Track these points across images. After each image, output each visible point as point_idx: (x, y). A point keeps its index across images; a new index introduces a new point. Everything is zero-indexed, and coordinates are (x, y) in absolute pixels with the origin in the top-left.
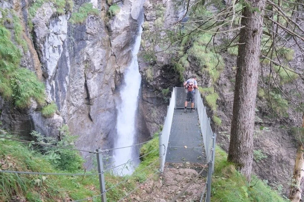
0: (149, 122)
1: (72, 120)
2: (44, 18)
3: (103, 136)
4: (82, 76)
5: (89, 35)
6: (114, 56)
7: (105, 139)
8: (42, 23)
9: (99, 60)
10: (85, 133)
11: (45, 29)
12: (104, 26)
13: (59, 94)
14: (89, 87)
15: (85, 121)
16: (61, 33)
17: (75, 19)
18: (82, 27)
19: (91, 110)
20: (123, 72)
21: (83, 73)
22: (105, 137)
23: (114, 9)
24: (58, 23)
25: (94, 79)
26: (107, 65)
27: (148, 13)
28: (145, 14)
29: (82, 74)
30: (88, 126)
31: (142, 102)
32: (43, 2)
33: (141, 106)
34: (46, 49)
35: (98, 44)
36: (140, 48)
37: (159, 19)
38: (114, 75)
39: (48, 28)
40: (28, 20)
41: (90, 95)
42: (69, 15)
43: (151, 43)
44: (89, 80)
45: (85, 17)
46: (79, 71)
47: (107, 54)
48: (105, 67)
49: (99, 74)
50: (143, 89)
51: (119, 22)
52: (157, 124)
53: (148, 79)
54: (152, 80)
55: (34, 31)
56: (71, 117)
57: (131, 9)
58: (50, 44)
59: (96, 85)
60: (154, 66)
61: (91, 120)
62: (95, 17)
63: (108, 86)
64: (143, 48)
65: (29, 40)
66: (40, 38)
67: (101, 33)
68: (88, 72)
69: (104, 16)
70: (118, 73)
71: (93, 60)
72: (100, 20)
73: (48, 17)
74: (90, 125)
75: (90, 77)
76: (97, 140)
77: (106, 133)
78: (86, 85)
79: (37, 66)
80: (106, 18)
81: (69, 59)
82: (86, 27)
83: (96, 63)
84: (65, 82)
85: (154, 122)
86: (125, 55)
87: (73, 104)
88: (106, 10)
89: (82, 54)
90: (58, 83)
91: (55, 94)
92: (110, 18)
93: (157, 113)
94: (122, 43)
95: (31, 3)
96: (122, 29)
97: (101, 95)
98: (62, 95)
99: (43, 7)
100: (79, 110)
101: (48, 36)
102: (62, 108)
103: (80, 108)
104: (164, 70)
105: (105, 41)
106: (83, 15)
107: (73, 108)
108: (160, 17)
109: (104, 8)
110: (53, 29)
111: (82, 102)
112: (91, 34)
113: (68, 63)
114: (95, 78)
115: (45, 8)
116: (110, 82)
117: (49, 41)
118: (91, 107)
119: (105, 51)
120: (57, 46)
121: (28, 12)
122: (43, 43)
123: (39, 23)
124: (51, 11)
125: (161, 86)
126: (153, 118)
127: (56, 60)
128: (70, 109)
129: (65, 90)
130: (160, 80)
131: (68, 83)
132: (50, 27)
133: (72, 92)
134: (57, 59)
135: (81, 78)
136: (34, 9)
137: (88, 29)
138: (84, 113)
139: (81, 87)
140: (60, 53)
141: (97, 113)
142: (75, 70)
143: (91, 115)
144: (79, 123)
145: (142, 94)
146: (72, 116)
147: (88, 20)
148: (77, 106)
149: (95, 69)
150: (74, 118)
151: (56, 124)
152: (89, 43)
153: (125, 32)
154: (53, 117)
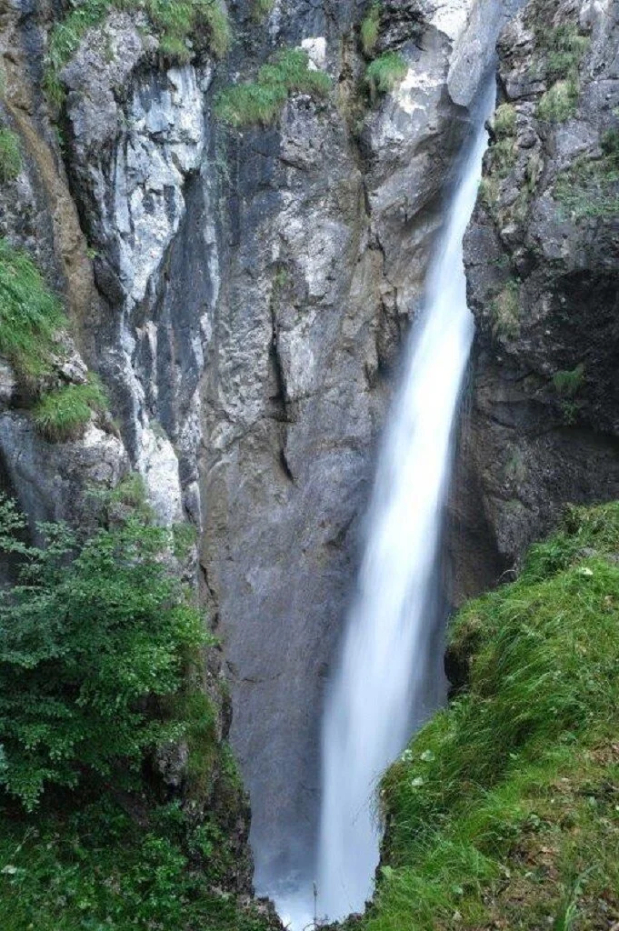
0: (497, 494)
1: (220, 469)
2: (108, 66)
3: (327, 533)
4: (262, 317)
5: (292, 171)
6: (378, 251)
7: (331, 544)
8: (98, 84)
9: (323, 260)
10: (266, 519)
11: (110, 111)
12: (346, 136)
13: (174, 375)
14: (284, 358)
15: (266, 478)
16: (177, 139)
17: (242, 109)
18: (267, 140)
19: (290, 438)
20: (406, 311)
21: (266, 305)
22: (334, 538)
23: (385, 67)
24: (167, 94)
25: (303, 331)
26: (350, 282)
27: (513, 68)
28: (502, 76)
29: (262, 312)
30: (277, 496)
31: (474, 421)
32: (109, 7)
33: (467, 436)
34: (118, 195)
35: (322, 204)
36: (476, 209)
37: (561, 88)
38: (375, 322)
39: (126, 113)
40: (47, 71)
41: (285, 389)
42: (208, 71)
43: (519, 187)
44: (285, 333)
45: (280, 100)
46: (252, 299)
47: (353, 242)
48: (345, 289)
49: (321, 316)
50: (481, 370)
51: (402, 119)
52: (527, 505)
53: (499, 332)
54: (518, 333)
55: (66, 114)
56: (219, 459)
57: (447, 66)
58: (132, 176)
59: (309, 351)
60: (526, 280)
61: (289, 474)
62: (317, 102)
63: (352, 358)
64: (488, 209)
65: (46, 147)
66: (89, 142)
67: (333, 162)
68: (281, 304)
69: (349, 101)
70: (391, 312)
71: (301, 259)
72: (333, 115)
73: (125, 68)
74: (285, 490)
75: (287, 321)
76: (306, 544)
77: (338, 525)
78: (274, 352)
79: (71, 246)
80: (354, 107)
81: (214, 251)
82: (281, 139)
83: (313, 273)
84: (198, 332)
85: (515, 496)
86: (418, 246)
87: (226, 416)
88: (355, 79)
89: (264, 237)
90: (170, 333)
91: (155, 371)
92: (368, 106)
93: (527, 463)
94: (411, 202)
95: (62, 9)
96: (409, 147)
97: (327, 389)
98: (182, 379)
99: (108, 26)
100: (249, 439)
101: (126, 144)
102: (182, 424)
103: (252, 429)
104: (567, 295)
105: (348, 191)
106: (270, 94)
107: (225, 430)
108: (563, 78)
109: (350, 70)
110: (143, 121)
111: (257, 409)
112: (296, 164)
113: (214, 265)
114: (307, 325)
115: (113, 32)
116: (360, 345)
117: (129, 165)
118: (290, 427)
119: (347, 229)
120: (161, 188)
121: (45, 38)
122: (106, 168)
123: (86, 85)
124: (138, 44)
125: (552, 357)
126: (511, 482)
127: (158, 242)
128: (214, 432)
129: (195, 361)
130: (548, 332)
131: (209, 337)
132: (134, 110)
133: (226, 373)
134: (159, 237)
135: (258, 323)
136: (71, 33)
137: (288, 147)
138: (263, 449)
139: (259, 356)
140: (171, 218)
141: (311, 453)
142: (236, 296)
143: (288, 456)
144: (246, 483)
145: (475, 388)
146: (223, 456)
147: (291, 113)
148: (240, 423)
149: (307, 293)
150: (228, 464)
151: (93, 469)
152: (291, 199)
153: (422, 156)
154: (82, 438)
